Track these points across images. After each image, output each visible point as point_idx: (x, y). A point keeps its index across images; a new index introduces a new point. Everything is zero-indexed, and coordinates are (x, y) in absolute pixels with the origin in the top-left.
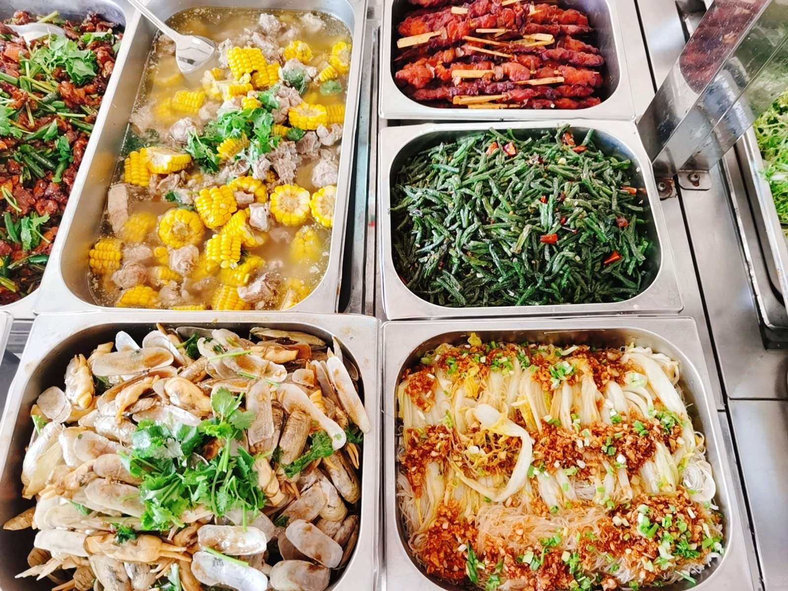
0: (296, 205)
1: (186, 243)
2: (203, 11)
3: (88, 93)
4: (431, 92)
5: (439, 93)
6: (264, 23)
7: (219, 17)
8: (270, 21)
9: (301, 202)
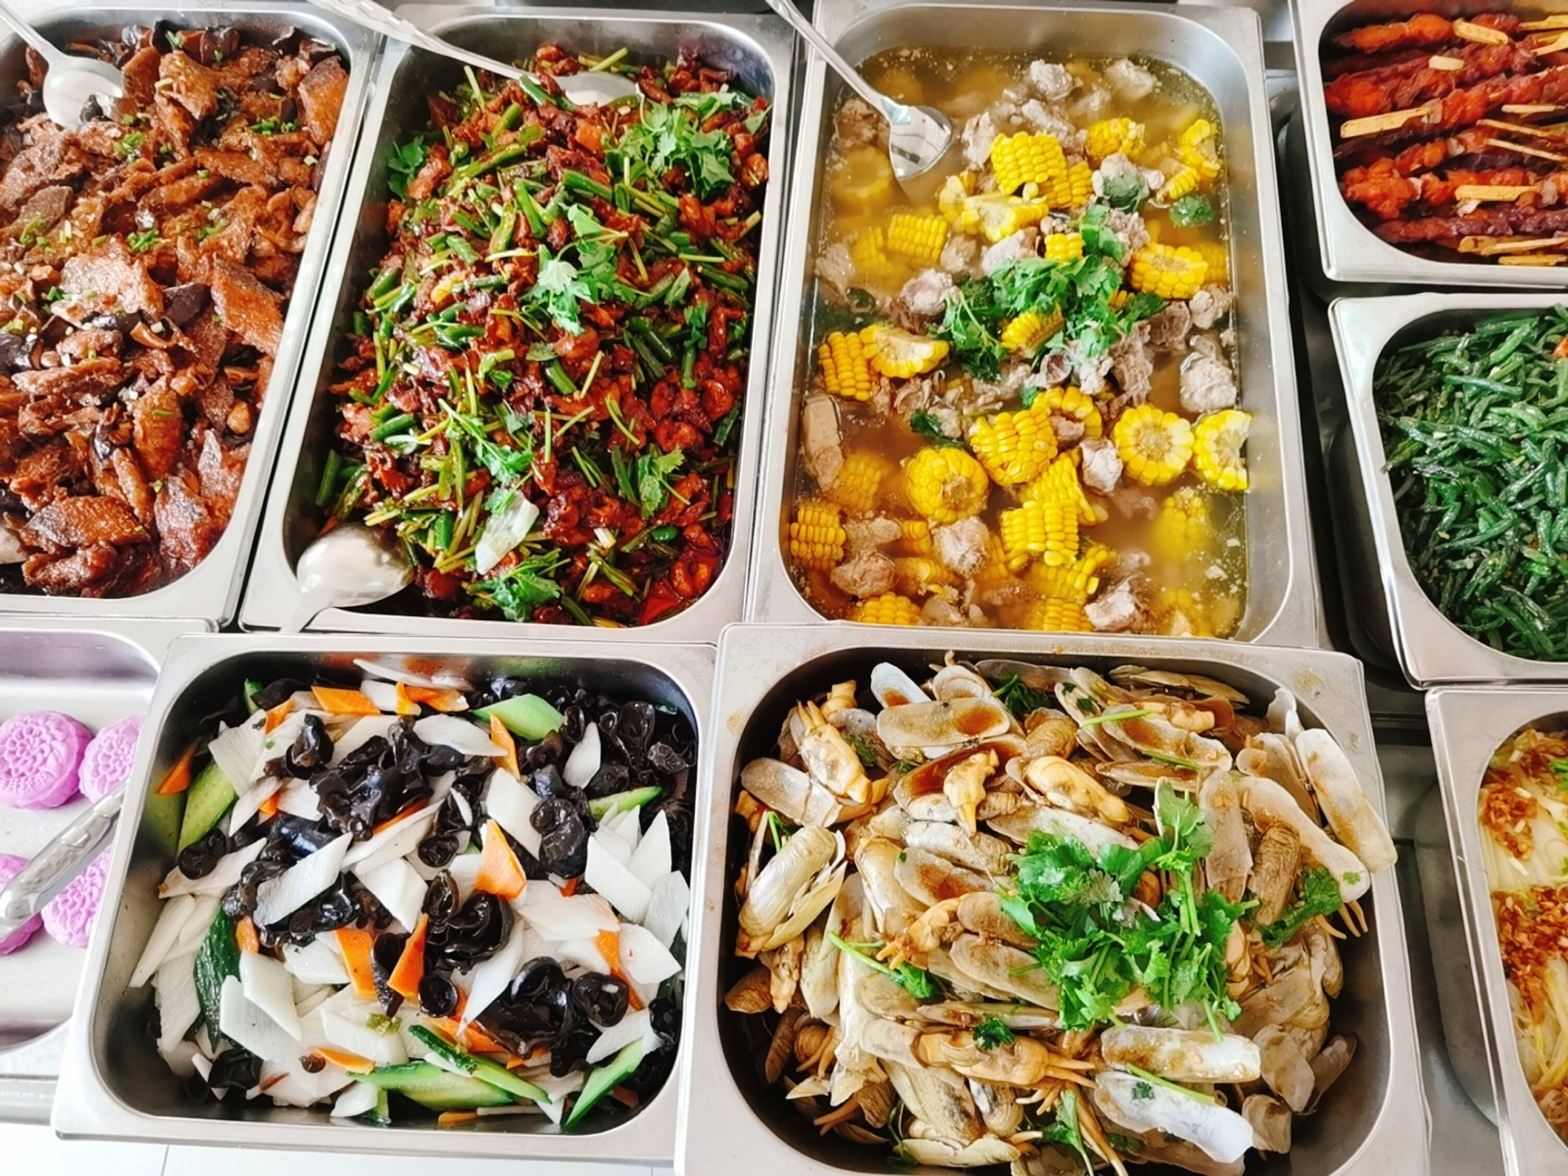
0: (1166, 447)
1: (961, 515)
2: (917, 53)
3: (720, 216)
4: (1411, 226)
5: (1430, 229)
6: (1043, 79)
7: (950, 67)
8: (1057, 77)
9: (1175, 441)
